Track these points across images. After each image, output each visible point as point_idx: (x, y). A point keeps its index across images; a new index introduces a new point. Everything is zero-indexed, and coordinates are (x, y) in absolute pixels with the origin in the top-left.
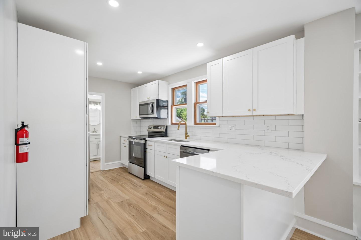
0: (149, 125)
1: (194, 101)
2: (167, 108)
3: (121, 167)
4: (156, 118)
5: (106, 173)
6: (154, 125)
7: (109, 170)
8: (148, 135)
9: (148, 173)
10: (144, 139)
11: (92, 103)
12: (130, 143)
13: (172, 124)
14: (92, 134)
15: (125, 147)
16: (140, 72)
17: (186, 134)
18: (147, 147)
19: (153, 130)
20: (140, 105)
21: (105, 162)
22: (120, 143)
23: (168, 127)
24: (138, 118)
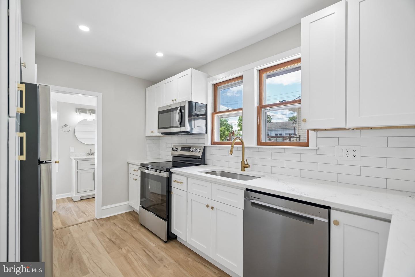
0: (174, 146)
1: (256, 104)
2: (205, 117)
3: (129, 212)
4: (187, 133)
5: (102, 225)
6: (182, 145)
7: (109, 218)
8: (173, 161)
9: (175, 230)
10: (168, 170)
11: (88, 111)
12: (143, 175)
13: (214, 143)
14: (85, 159)
15: (136, 180)
16: (160, 55)
17: (243, 162)
18: (173, 184)
19: (180, 152)
20: (160, 113)
21: (103, 205)
22: (128, 173)
23: (207, 148)
24: (157, 133)
